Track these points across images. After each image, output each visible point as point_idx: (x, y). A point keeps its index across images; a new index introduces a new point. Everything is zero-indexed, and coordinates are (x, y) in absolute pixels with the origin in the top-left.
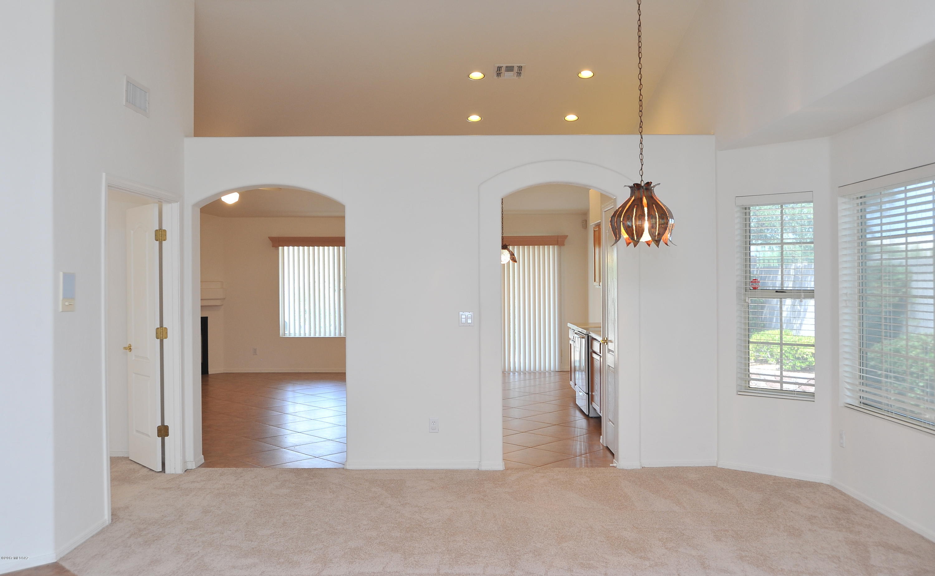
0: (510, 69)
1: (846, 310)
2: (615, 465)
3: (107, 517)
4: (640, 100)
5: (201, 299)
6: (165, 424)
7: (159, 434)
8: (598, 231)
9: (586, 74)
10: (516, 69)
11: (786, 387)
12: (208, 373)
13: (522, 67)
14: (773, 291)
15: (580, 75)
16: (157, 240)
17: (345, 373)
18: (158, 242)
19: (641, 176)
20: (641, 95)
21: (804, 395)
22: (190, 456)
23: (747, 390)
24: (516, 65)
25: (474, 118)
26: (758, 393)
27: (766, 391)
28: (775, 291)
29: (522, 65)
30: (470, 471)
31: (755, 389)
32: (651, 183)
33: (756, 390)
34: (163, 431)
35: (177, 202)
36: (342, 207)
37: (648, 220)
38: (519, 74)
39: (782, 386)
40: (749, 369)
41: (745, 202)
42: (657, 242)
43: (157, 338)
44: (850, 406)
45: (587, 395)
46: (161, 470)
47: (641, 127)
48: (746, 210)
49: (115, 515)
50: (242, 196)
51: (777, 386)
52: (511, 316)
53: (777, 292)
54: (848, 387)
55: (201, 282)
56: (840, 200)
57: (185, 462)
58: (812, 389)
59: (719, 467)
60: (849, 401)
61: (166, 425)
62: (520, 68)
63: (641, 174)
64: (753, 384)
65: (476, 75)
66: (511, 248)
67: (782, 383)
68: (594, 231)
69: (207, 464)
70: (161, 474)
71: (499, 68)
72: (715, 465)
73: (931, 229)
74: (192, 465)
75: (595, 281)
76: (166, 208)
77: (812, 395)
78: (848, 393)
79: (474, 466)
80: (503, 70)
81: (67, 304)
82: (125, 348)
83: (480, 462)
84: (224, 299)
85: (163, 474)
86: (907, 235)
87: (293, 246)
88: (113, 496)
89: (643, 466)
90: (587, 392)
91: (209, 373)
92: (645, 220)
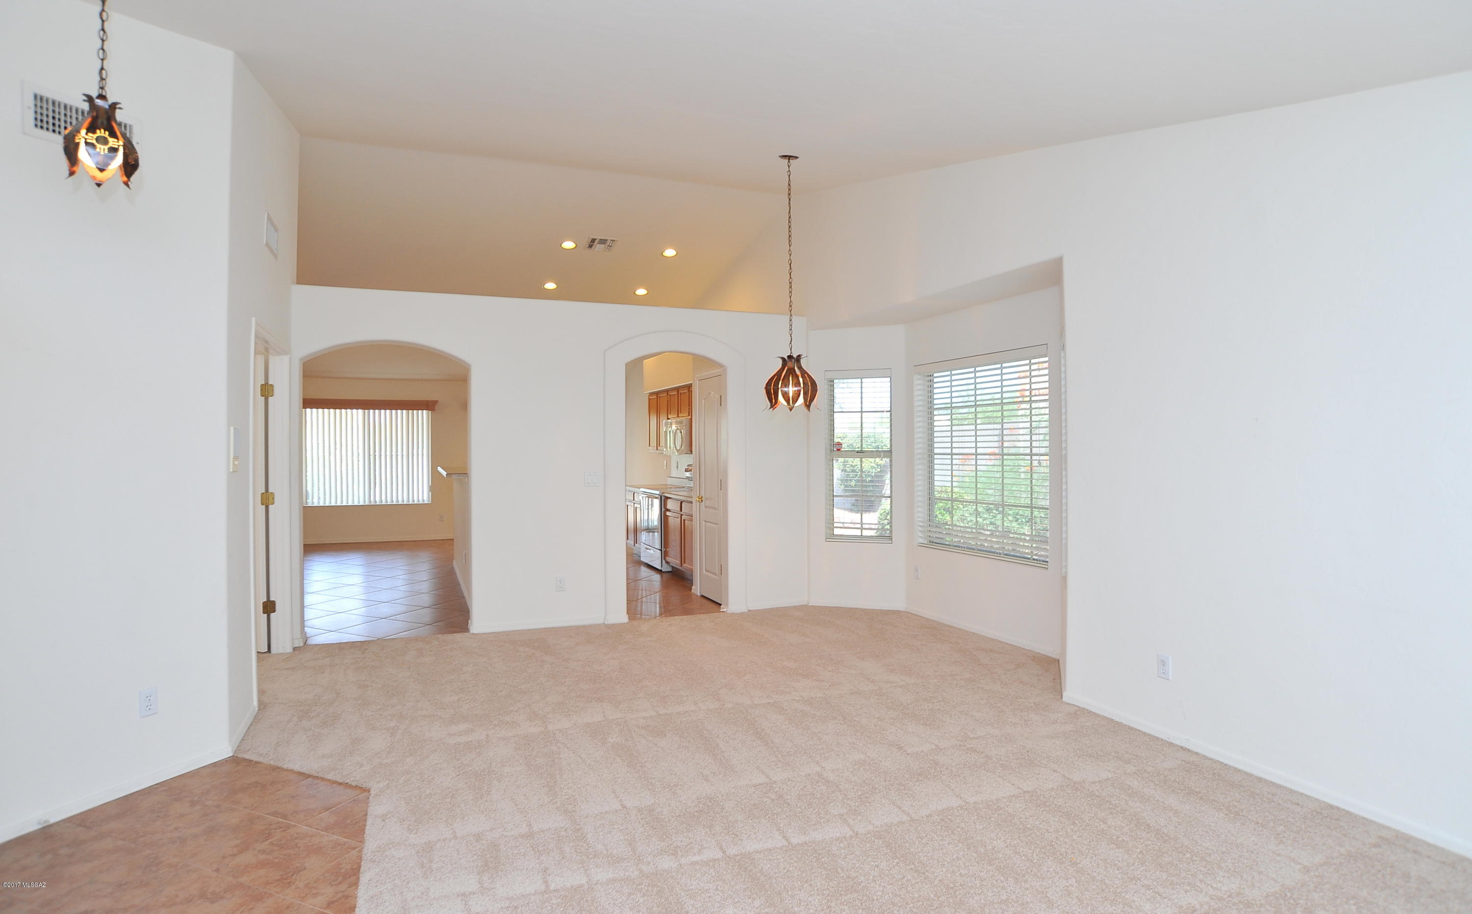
0: (603, 241)
1: (920, 467)
2: (725, 610)
3: (255, 703)
7: (265, 610)
8: (656, 399)
9: (670, 253)
10: (608, 243)
11: (865, 533)
14: (854, 452)
15: (664, 254)
16: (262, 396)
18: (264, 398)
22: (297, 632)
23: (832, 537)
24: (610, 238)
25: (550, 286)
26: (841, 540)
27: (848, 538)
29: (615, 239)
31: (839, 536)
32: (802, 355)
33: (842, 537)
34: (269, 607)
35: (287, 354)
36: (469, 369)
38: (610, 247)
39: (862, 533)
40: (833, 519)
41: (830, 375)
43: (262, 504)
44: (921, 545)
45: (661, 552)
46: (266, 650)
47: (791, 306)
51: (858, 532)
53: (858, 452)
54: (921, 529)
56: (916, 377)
57: (293, 639)
59: (810, 605)
60: (921, 541)
61: (272, 600)
62: (613, 241)
63: (791, 348)
64: (837, 532)
65: (568, 245)
67: (862, 529)
68: (649, 399)
71: (593, 240)
72: (806, 603)
73: (1047, 397)
74: (299, 643)
75: (650, 446)
76: (273, 361)
77: (889, 538)
78: (921, 535)
79: (601, 621)
80: (596, 241)
81: (236, 463)
83: (605, 616)
85: (268, 654)
86: (976, 406)
87: (317, 408)
89: (749, 609)
90: (660, 549)
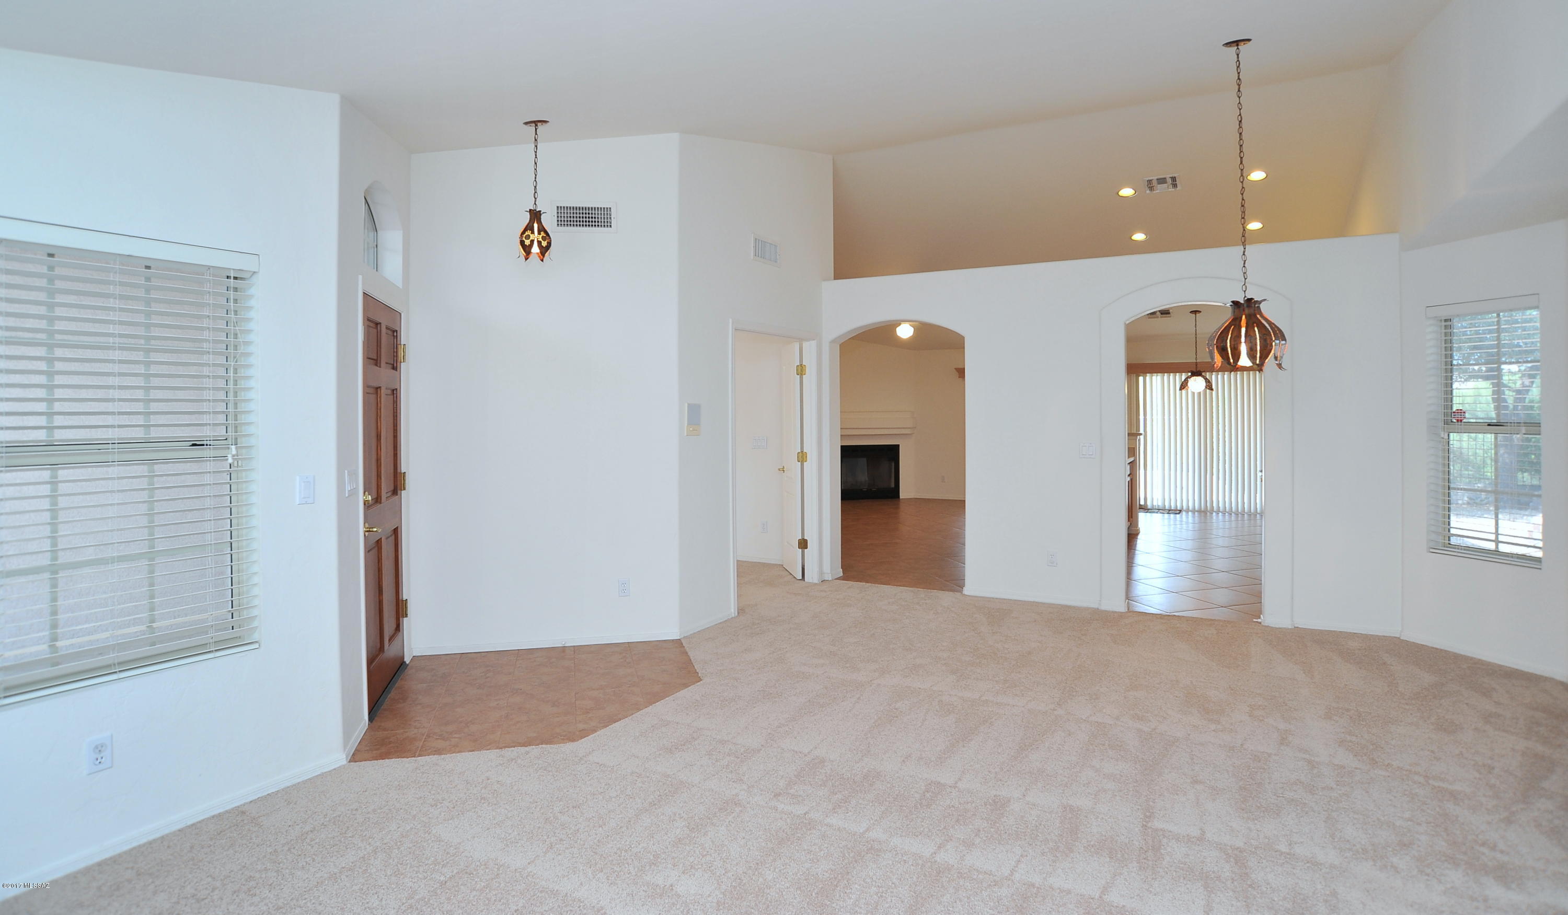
0: (1162, 181)
2: (1259, 620)
3: (733, 611)
4: (1243, 206)
5: (841, 429)
6: (805, 538)
7: (800, 547)
9: (1257, 175)
10: (1169, 181)
11: (1503, 548)
12: (898, 496)
13: (1175, 177)
14: (1484, 424)
15: (1249, 178)
16: (797, 375)
17: (965, 501)
18: (799, 376)
19: (1245, 291)
20: (1243, 199)
21: (1523, 559)
22: (827, 568)
23: (1447, 547)
24: (1168, 176)
25: (1139, 237)
26: (1458, 552)
27: (1472, 551)
28: (1487, 424)
29: (1176, 175)
30: (1087, 609)
31: (1458, 547)
33: (1455, 548)
34: (803, 544)
35: (814, 340)
36: (962, 338)
37: (1245, 342)
38: (1175, 186)
39: (1497, 546)
40: (1449, 522)
41: (1445, 313)
42: (1258, 366)
43: (799, 461)
46: (800, 577)
48: (1447, 323)
49: (741, 611)
50: (916, 330)
51: (1492, 546)
52: (1143, 450)
53: (1489, 425)
55: (841, 412)
57: (821, 573)
58: (1539, 554)
59: (1402, 638)
62: (1174, 179)
63: (1244, 290)
64: (1454, 541)
65: (1127, 192)
66: (1203, 374)
67: (1497, 541)
69: (845, 578)
70: (801, 581)
71: (1150, 181)
72: (1398, 636)
74: (828, 577)
76: (806, 345)
77: (1538, 560)
79: (1094, 606)
80: (1154, 183)
81: (691, 429)
82: (779, 469)
83: (1100, 601)
84: (915, 428)
85: (803, 582)
88: (739, 596)
89: (1296, 626)
91: (901, 497)
92: (1241, 342)
